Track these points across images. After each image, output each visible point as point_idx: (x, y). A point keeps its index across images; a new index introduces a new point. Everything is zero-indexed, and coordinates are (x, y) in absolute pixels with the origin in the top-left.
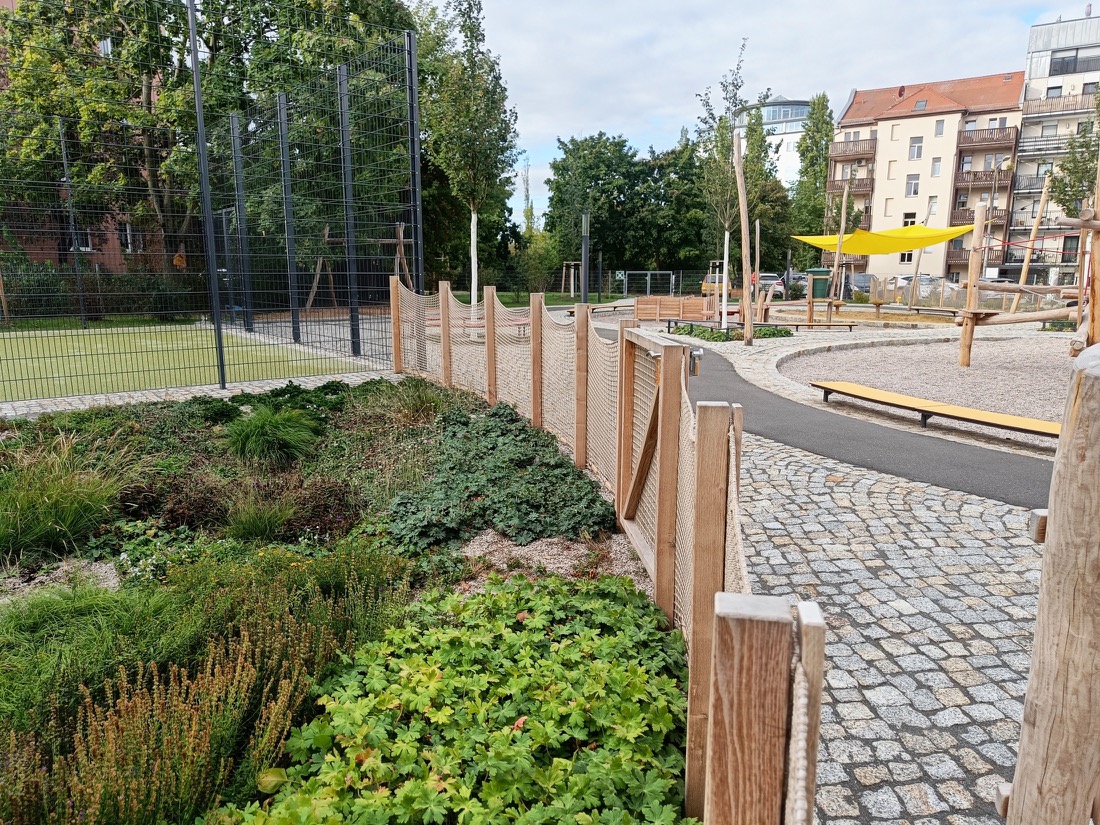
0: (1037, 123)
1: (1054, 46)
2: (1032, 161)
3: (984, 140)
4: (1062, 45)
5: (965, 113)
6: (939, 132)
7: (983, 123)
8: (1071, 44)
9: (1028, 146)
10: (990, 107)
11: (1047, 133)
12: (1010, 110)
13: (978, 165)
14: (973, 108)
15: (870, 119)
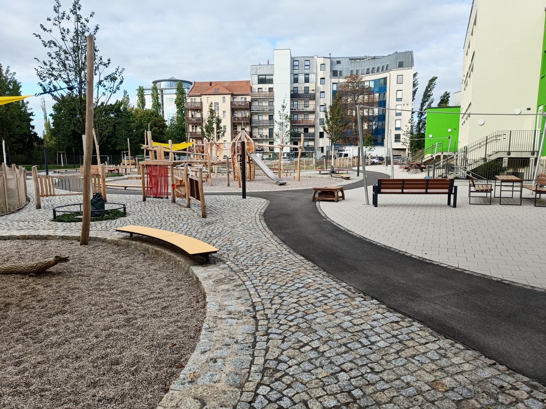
0: (256, 100)
1: (258, 74)
2: (256, 114)
3: (239, 105)
4: (261, 74)
5: (232, 95)
6: (224, 101)
7: (238, 99)
8: (263, 74)
9: (253, 108)
10: (240, 93)
11: (260, 104)
12: (247, 95)
13: (239, 115)
14: (235, 93)
15: (199, 94)
